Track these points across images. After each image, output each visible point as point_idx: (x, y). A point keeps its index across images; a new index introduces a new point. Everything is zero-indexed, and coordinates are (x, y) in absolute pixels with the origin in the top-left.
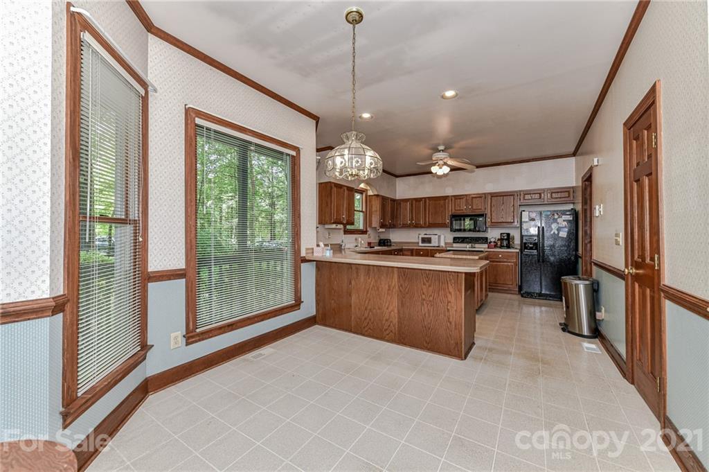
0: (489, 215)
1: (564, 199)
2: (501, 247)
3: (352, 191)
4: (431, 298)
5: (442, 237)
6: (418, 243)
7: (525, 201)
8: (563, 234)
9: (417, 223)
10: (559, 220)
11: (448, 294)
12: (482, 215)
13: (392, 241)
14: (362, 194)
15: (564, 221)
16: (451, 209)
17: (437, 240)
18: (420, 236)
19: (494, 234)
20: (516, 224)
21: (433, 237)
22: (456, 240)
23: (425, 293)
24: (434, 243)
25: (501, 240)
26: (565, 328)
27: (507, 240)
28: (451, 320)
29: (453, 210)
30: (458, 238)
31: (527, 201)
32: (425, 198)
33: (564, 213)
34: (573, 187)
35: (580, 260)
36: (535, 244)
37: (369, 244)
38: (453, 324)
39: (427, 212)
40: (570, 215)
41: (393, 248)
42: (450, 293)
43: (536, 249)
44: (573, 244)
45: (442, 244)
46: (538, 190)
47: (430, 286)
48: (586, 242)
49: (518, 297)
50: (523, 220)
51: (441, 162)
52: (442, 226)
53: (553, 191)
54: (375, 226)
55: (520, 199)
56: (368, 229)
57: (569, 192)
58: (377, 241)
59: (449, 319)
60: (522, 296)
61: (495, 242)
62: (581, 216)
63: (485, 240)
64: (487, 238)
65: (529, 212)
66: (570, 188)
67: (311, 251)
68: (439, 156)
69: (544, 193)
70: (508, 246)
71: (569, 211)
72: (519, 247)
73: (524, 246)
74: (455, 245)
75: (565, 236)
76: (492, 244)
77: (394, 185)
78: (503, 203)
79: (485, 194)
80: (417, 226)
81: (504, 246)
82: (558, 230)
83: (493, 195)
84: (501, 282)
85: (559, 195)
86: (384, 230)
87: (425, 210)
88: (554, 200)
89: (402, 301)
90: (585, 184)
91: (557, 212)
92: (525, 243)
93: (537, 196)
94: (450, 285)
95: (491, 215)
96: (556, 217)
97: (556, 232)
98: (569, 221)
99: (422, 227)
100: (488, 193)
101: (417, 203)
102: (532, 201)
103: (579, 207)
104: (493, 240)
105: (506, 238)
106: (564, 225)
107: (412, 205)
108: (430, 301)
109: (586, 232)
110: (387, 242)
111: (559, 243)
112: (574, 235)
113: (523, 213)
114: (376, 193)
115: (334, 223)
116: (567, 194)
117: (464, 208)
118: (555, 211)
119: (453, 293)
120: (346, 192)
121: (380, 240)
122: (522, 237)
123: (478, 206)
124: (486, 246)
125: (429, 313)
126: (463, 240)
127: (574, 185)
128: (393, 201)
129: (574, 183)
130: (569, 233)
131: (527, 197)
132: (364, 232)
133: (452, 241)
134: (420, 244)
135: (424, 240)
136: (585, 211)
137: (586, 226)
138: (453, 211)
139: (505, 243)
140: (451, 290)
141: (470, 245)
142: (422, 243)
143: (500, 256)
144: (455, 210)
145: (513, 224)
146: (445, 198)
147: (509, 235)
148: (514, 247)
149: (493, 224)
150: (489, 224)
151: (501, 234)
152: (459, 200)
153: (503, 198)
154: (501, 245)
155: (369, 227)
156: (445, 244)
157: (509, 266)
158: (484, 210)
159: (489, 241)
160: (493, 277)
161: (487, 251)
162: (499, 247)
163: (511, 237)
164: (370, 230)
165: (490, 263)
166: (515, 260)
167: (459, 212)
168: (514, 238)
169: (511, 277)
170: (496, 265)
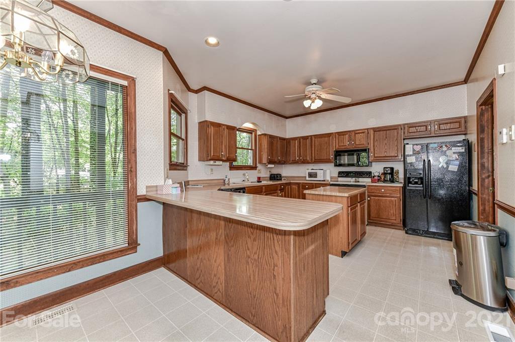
0: (372, 150)
1: (453, 130)
2: (385, 181)
3: (232, 130)
4: (256, 256)
5: (328, 172)
6: (305, 177)
7: (409, 134)
8: (454, 168)
9: (305, 159)
10: (449, 153)
11: (274, 254)
12: (365, 150)
13: (282, 175)
14: (251, 133)
15: (454, 153)
16: (335, 146)
17: (322, 174)
18: (307, 171)
19: (377, 169)
20: (400, 157)
21: (318, 172)
22: (341, 174)
23: (250, 248)
24: (320, 177)
25: (385, 174)
26: (457, 287)
27: (390, 174)
28: (278, 291)
29: (337, 146)
30: (343, 172)
31: (412, 134)
32: (311, 136)
33: (454, 144)
34: (465, 117)
35: (475, 198)
36: (421, 179)
37: (259, 178)
38: (280, 296)
39: (313, 149)
40: (461, 146)
41: (283, 182)
42: (276, 252)
43: (422, 183)
44: (466, 178)
45: (328, 178)
46: (424, 122)
47: (255, 240)
48: (484, 177)
49: (401, 233)
50: (406, 154)
51: (313, 96)
52: (327, 161)
53: (440, 123)
54: (266, 162)
55: (404, 133)
56: (258, 165)
57: (459, 122)
58: (268, 175)
59: (275, 289)
60: (407, 233)
61: (379, 176)
62: (475, 149)
63: (369, 174)
64: (370, 173)
65: (413, 145)
66: (460, 118)
67: (155, 189)
68: (311, 89)
69: (430, 125)
70: (392, 181)
71: (459, 142)
72: (403, 181)
73: (408, 180)
74: (340, 179)
75: (456, 170)
76: (376, 178)
77: (284, 126)
78: (386, 138)
79: (367, 129)
80: (304, 162)
81: (387, 181)
82: (447, 163)
83: (376, 130)
84: (384, 217)
85: (448, 126)
86: (273, 166)
87: (311, 148)
88: (442, 132)
89: (228, 255)
90: (482, 109)
91: (446, 144)
92: (409, 178)
93: (423, 128)
94: (276, 241)
95: (374, 150)
96: (445, 148)
97: (445, 166)
98: (460, 154)
99: (308, 163)
100: (371, 128)
101: (304, 141)
102: (418, 134)
103: (473, 138)
104: (377, 174)
105: (389, 172)
106: (454, 159)
107: (300, 142)
108: (255, 260)
109: (483, 166)
110: (277, 177)
111: (448, 177)
112: (467, 168)
113: (407, 146)
114: (263, 133)
115: (211, 160)
116: (457, 125)
117: (346, 144)
118: (442, 143)
119: (280, 254)
120: (226, 131)
121: (271, 175)
122: (405, 171)
123: (360, 141)
124: (369, 180)
125: (254, 276)
126: (347, 175)
127: (466, 115)
128: (284, 139)
129: (467, 112)
130: (461, 166)
131: (412, 130)
132: (253, 168)
133: (337, 176)
134: (307, 178)
135: (311, 175)
136: (481, 141)
137: (482, 157)
139: (389, 177)
140: (277, 248)
141: (354, 179)
142: (309, 177)
143: (383, 190)
144: (339, 146)
145: (397, 158)
146: (329, 135)
147: (392, 169)
148: (398, 182)
149: (376, 159)
150: (372, 159)
151: (384, 168)
152: (342, 136)
153: (386, 133)
154: (384, 179)
155: (259, 163)
156: (331, 178)
157: (392, 200)
158: (367, 145)
159: (373, 175)
160: (376, 211)
161: (369, 186)
162: (382, 181)
163: (394, 171)
164: (259, 166)
165: (372, 198)
166: (399, 195)
167: (343, 148)
168: (398, 172)
169: (395, 213)
170: (378, 199)
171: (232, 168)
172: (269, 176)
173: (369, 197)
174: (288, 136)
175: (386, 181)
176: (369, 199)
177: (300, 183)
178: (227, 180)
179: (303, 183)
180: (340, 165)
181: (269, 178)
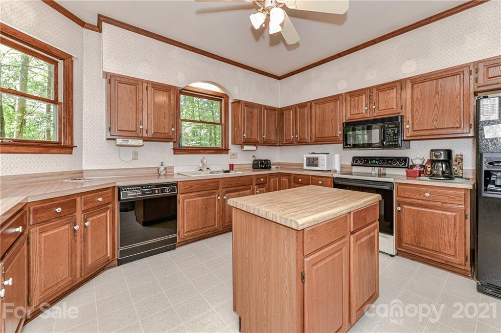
0: (408, 118)
2: (432, 176)
5: (336, 157)
6: (302, 165)
7: (487, 82)
9: (302, 138)
12: (395, 120)
13: (271, 162)
14: (221, 101)
16: (346, 113)
17: (326, 161)
18: (306, 156)
20: (467, 129)
21: (320, 157)
22: (357, 161)
24: (322, 165)
25: (432, 162)
27: (444, 163)
30: (359, 158)
31: (494, 81)
32: (311, 102)
37: (232, 166)
39: (314, 121)
50: (482, 119)
52: (332, 141)
55: (477, 80)
56: (231, 146)
58: (250, 162)
61: (422, 166)
63: (403, 162)
64: (406, 159)
70: (449, 176)
72: (473, 178)
73: (484, 177)
74: (356, 169)
76: (417, 169)
80: (302, 142)
81: (437, 175)
83: (417, 81)
84: (430, 248)
87: (311, 118)
92: (488, 173)
95: (413, 117)
99: (307, 144)
100: (407, 79)
101: (302, 110)
104: (418, 162)
105: (442, 158)
107: (296, 113)
117: (363, 111)
121: (254, 161)
122: (479, 156)
123: (387, 105)
124: (402, 172)
126: (366, 161)
128: (274, 109)
131: (493, 72)
132: (222, 151)
133: (350, 164)
134: (305, 167)
135: (310, 162)
138: (349, 115)
139: (440, 168)
141: (377, 169)
142: (307, 166)
143: (427, 195)
144: (351, 115)
145: (459, 131)
146: (336, 98)
147: (449, 153)
148: (461, 177)
149: (416, 133)
150: (408, 135)
151: (432, 150)
152: (357, 98)
153: (437, 84)
154: (431, 172)
155: (232, 144)
156: (341, 168)
157: (447, 216)
158: (399, 111)
159: (411, 164)
160: (413, 234)
161: (400, 184)
162: (429, 176)
163: (454, 157)
164: (233, 148)
165: (406, 207)
166: (463, 206)
167: (357, 118)
168: (462, 159)
169: (452, 241)
170: (418, 211)
171: (179, 150)
172: (252, 163)
173: (399, 206)
174: (279, 105)
175: (434, 176)
176: (399, 209)
177: (292, 174)
178: (162, 169)
179: (295, 174)
180: (355, 146)
181: (252, 166)
